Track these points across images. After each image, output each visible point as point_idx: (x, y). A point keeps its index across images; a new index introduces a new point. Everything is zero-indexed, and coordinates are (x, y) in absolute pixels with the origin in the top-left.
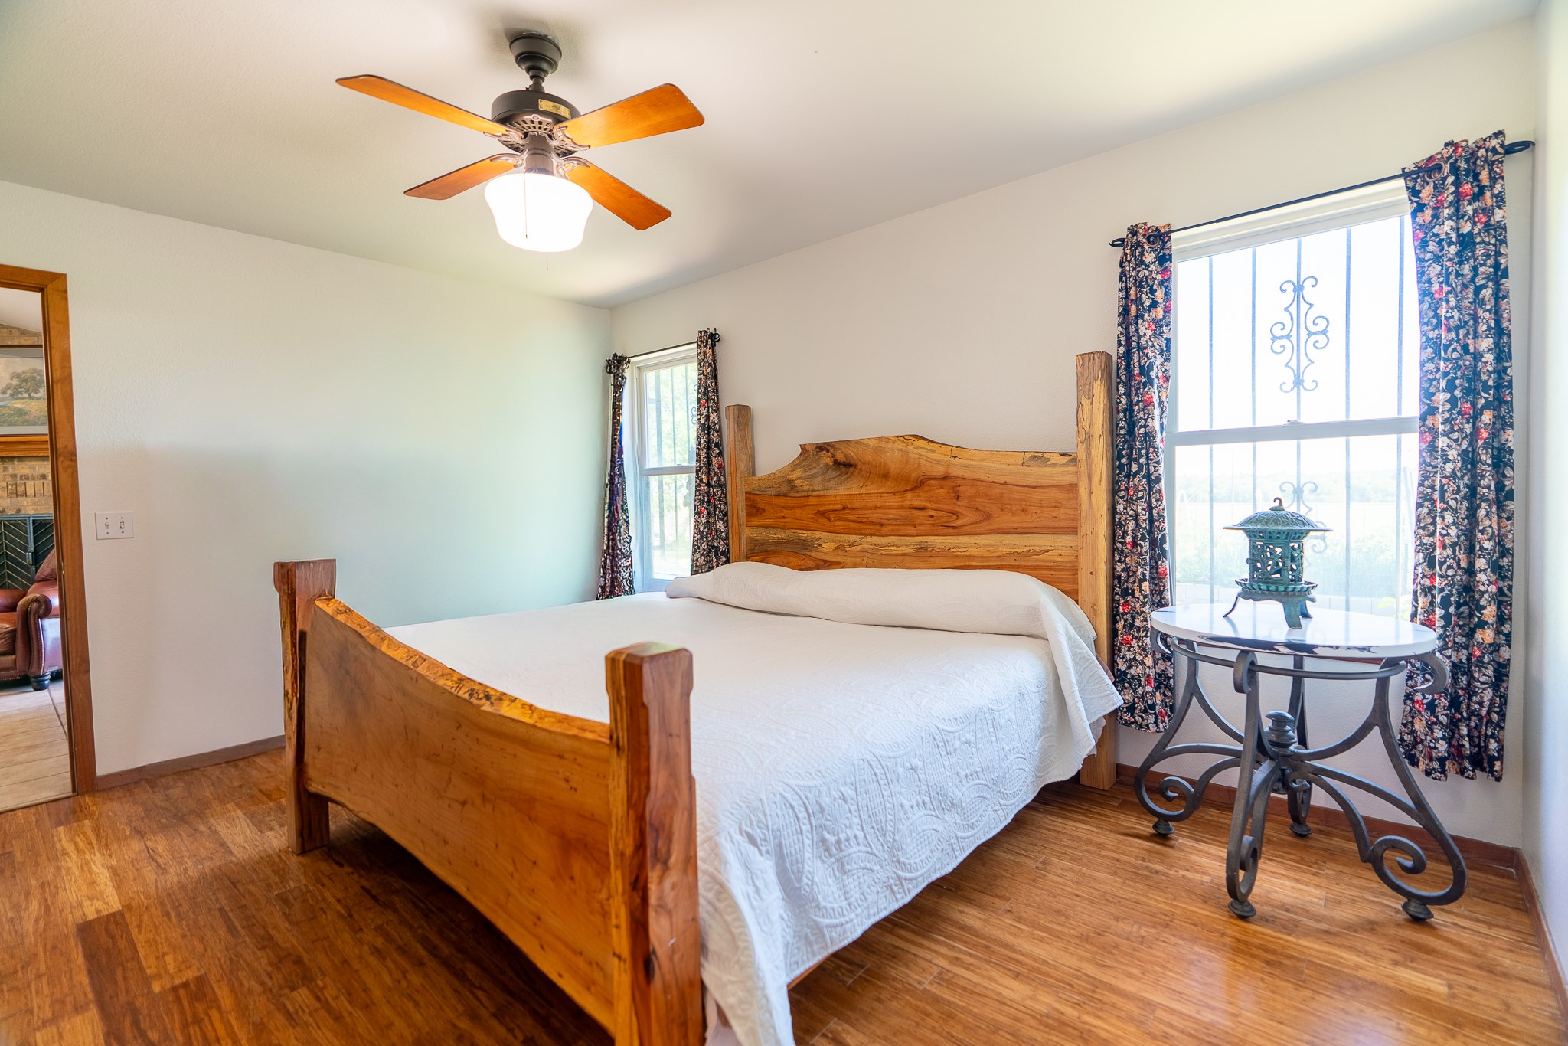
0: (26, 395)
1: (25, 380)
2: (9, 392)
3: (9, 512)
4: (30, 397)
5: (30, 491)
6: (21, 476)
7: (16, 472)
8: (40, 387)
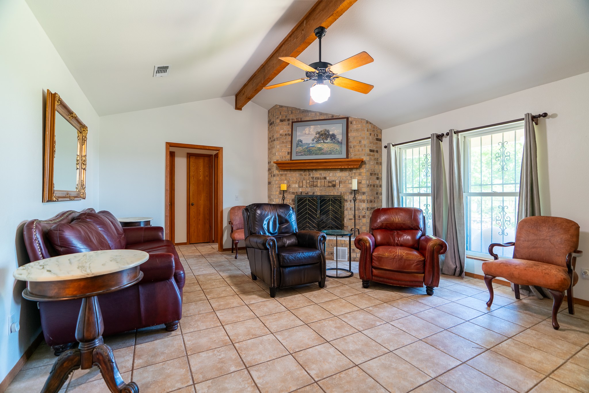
0: (322, 141)
1: (322, 135)
2: (315, 140)
3: (310, 194)
4: (324, 142)
5: (319, 185)
6: (316, 178)
7: (314, 176)
8: (328, 137)
